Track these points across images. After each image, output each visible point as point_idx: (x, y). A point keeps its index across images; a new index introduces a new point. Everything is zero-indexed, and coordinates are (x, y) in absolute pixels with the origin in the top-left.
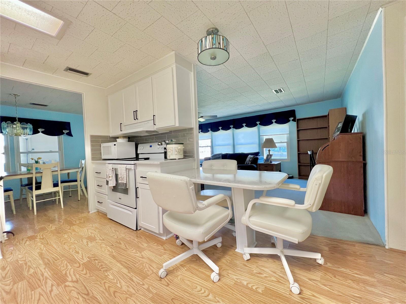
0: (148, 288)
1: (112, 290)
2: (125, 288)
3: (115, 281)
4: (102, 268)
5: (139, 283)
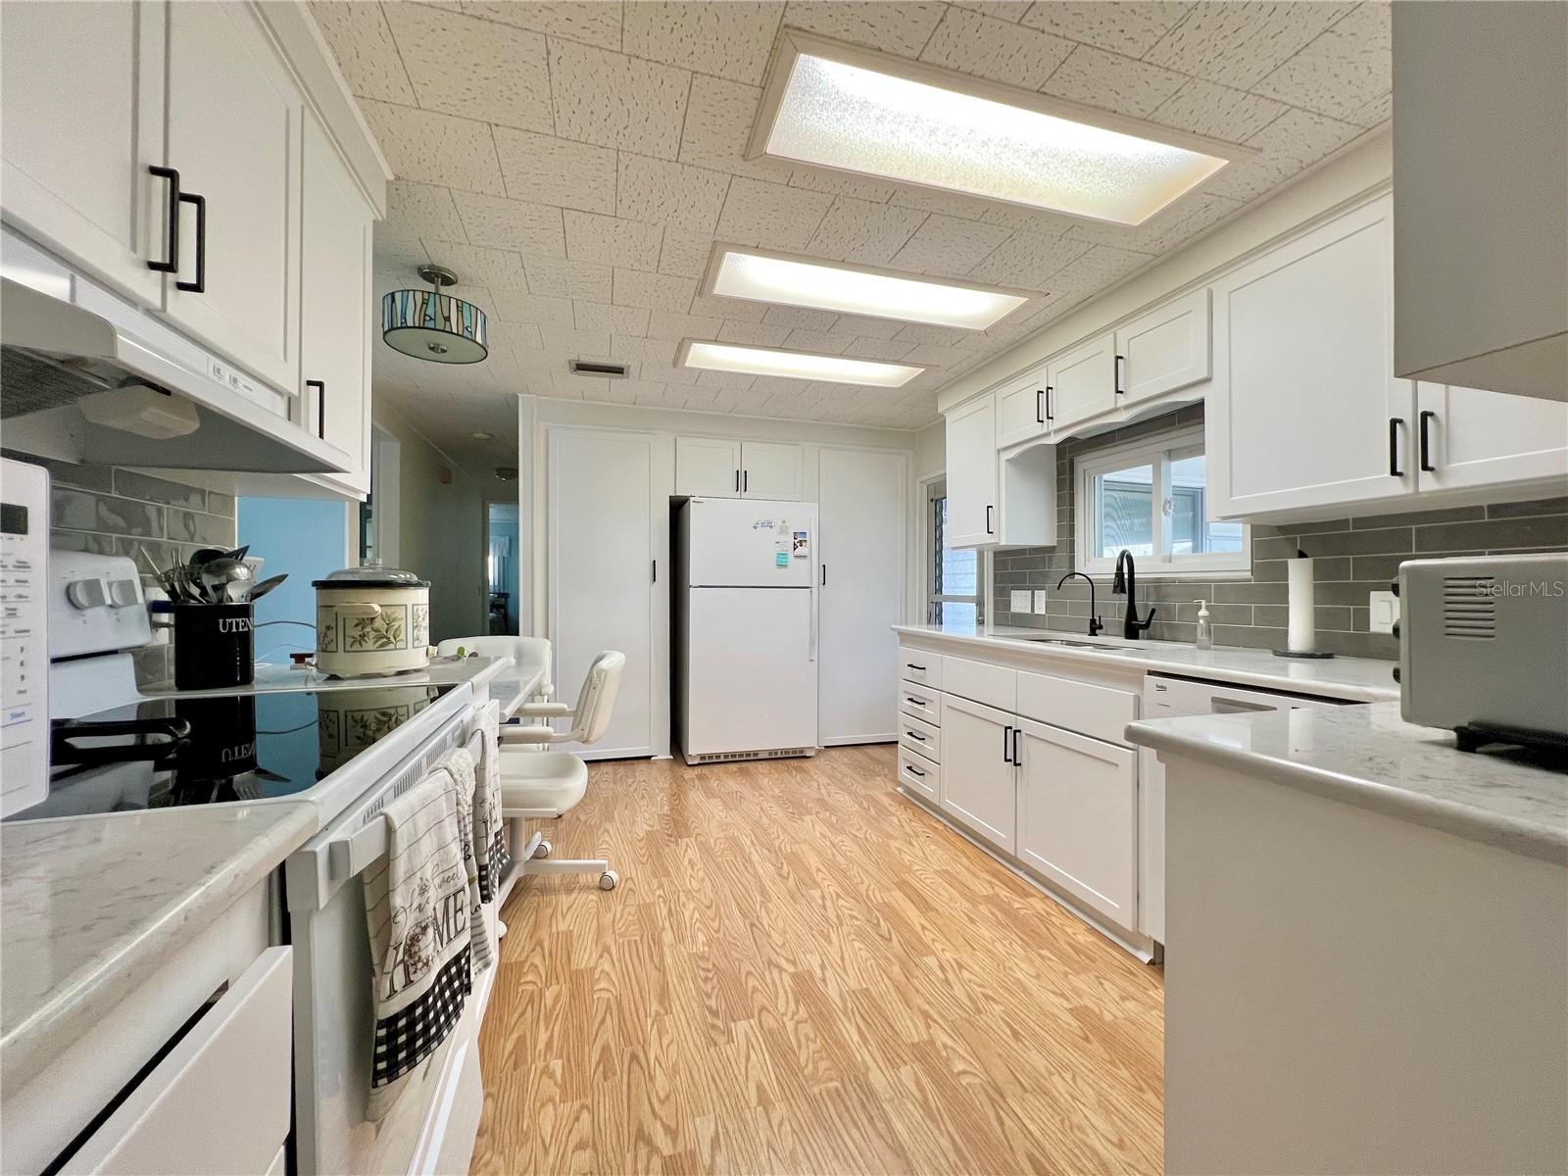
0: (658, 888)
1: (711, 913)
2: (691, 905)
3: (698, 924)
4: (709, 971)
5: (665, 902)
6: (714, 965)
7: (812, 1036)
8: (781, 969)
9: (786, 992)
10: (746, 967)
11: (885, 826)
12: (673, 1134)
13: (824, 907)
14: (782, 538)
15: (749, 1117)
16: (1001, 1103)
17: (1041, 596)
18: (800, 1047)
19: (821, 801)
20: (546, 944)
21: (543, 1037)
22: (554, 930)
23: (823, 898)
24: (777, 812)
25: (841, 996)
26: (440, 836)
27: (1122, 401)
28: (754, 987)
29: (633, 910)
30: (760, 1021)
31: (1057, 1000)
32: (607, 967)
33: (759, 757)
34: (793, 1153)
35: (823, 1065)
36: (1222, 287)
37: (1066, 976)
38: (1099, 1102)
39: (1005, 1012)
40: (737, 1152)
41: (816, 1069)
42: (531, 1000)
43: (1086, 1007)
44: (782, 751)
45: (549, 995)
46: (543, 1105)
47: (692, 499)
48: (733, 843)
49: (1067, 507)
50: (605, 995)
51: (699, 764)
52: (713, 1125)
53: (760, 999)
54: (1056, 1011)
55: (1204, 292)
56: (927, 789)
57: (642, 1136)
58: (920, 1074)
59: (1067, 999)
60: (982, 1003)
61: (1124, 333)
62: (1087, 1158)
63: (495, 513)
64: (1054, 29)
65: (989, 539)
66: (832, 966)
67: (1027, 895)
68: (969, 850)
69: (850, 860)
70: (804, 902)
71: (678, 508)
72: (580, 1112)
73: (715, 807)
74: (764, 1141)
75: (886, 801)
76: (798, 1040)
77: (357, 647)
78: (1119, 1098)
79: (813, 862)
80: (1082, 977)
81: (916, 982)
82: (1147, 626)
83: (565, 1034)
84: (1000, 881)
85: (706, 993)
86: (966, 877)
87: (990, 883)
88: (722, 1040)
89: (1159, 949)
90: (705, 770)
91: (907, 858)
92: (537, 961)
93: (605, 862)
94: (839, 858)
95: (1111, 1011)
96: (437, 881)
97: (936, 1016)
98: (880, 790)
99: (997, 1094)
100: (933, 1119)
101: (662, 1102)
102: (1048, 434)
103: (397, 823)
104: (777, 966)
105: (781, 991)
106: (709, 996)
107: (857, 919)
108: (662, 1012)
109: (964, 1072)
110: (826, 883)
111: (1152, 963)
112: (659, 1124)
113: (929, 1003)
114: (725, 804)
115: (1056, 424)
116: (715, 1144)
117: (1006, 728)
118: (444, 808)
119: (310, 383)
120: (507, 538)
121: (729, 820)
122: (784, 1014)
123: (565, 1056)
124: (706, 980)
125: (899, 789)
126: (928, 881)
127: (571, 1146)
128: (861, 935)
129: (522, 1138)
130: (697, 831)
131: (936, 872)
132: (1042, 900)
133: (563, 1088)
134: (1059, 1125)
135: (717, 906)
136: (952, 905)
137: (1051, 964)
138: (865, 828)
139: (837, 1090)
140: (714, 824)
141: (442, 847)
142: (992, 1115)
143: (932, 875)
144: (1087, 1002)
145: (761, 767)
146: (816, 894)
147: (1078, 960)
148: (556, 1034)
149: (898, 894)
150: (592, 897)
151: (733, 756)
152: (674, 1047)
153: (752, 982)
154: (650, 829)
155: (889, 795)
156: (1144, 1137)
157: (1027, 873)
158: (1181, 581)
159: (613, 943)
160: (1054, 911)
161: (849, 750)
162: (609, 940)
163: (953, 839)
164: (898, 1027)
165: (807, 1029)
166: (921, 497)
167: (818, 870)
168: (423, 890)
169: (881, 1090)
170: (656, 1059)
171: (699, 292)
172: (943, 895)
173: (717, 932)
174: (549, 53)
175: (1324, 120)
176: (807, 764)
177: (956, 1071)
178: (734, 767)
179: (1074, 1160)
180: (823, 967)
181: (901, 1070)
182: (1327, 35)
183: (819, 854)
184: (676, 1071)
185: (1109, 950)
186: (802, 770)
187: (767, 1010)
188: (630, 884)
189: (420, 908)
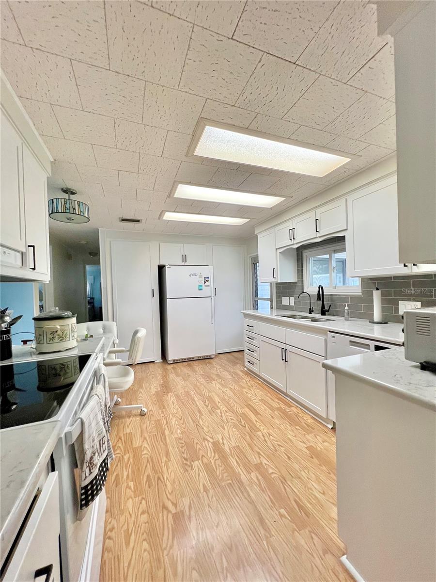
0: (162, 413)
1: (182, 422)
2: (174, 419)
3: (177, 426)
4: (183, 444)
5: (165, 418)
6: (184, 441)
7: (221, 465)
8: (208, 441)
9: (210, 449)
10: (196, 441)
11: (241, 383)
12: (175, 505)
13: (222, 416)
14: (200, 279)
15: (201, 496)
16: (285, 483)
17: (292, 299)
18: (217, 469)
19: (218, 375)
20: (123, 438)
21: (125, 474)
22: (125, 432)
23: (221, 413)
24: (203, 381)
25: (230, 449)
26: (97, 420)
27: (318, 235)
28: (199, 448)
29: (153, 422)
30: (202, 461)
31: (301, 444)
32: (146, 445)
33: (195, 359)
34: (217, 507)
35: (225, 475)
36: (350, 198)
37: (305, 436)
38: (317, 479)
39: (285, 450)
40: (198, 509)
41: (223, 477)
42: (119, 460)
43: (311, 446)
44: (202, 356)
45: (126, 457)
46: (128, 499)
47: (166, 266)
48: (188, 394)
49: (300, 269)
50: (146, 456)
51: (173, 363)
52: (189, 501)
53: (201, 453)
54: (302, 448)
55: (344, 199)
56: (255, 369)
57: (164, 507)
58: (258, 475)
59: (305, 443)
60: (277, 447)
61: (319, 211)
62: (314, 499)
63: (88, 268)
64: (293, 121)
65: (274, 280)
66: (226, 438)
67: (291, 406)
68: (270, 390)
69: (230, 397)
70: (214, 414)
71: (161, 268)
72: (141, 500)
73: (179, 380)
74: (207, 505)
75: (241, 374)
76: (216, 467)
77: (51, 342)
78: (323, 478)
79: (217, 399)
80: (310, 435)
81: (255, 442)
82: (328, 311)
83: (133, 472)
84: (282, 402)
85: (183, 452)
86: (270, 401)
87: (278, 403)
88: (189, 469)
89: (334, 423)
90: (175, 365)
91: (249, 395)
92: (120, 445)
93: (142, 405)
94: (226, 397)
95: (320, 447)
96: (97, 435)
97: (262, 454)
98: (238, 369)
99: (284, 480)
100: (263, 491)
101: (170, 494)
102: (293, 244)
103: (85, 420)
104: (207, 440)
105: (209, 449)
106: (183, 453)
107: (234, 420)
108: (168, 460)
109: (273, 473)
110: (222, 407)
111: (332, 428)
112: (170, 502)
113: (260, 449)
114: (183, 379)
115: (296, 241)
116: (190, 507)
117: (282, 349)
118: (97, 409)
119: (29, 246)
120: (93, 276)
121: (185, 385)
122: (211, 458)
123: (134, 480)
124: (182, 447)
125: (245, 369)
126: (257, 404)
127: (140, 513)
128: (235, 426)
129: (122, 512)
130: (174, 390)
131: (260, 400)
132: (295, 408)
133: (135, 492)
134: (304, 488)
135: (184, 418)
136: (265, 412)
137: (300, 431)
138: (234, 385)
139: (230, 483)
140: (180, 386)
141: (98, 423)
142: (282, 487)
143: (258, 401)
144: (311, 444)
145: (196, 363)
146: (219, 411)
147: (308, 429)
148: (130, 472)
149: (247, 410)
150: (138, 418)
151: (185, 359)
152: (173, 473)
153: (198, 446)
154: (156, 390)
155: (241, 371)
156: (331, 490)
157: (290, 398)
158: (339, 295)
159: (147, 436)
160: (300, 411)
161: (227, 355)
162: (146, 435)
163: (265, 387)
164: (249, 458)
165: (218, 462)
166: (249, 262)
167: (219, 402)
168: (93, 440)
169: (245, 482)
170: (167, 478)
171: (169, 196)
172: (262, 408)
173: (185, 429)
174: (115, 123)
175: (381, 148)
176: (211, 361)
177: (270, 473)
178: (185, 364)
179: (309, 500)
180: (223, 439)
181: (252, 474)
182: (381, 125)
183: (218, 396)
184: (174, 482)
185: (318, 424)
186: (209, 363)
187: (205, 457)
188: (151, 413)
189: (93, 447)
